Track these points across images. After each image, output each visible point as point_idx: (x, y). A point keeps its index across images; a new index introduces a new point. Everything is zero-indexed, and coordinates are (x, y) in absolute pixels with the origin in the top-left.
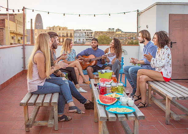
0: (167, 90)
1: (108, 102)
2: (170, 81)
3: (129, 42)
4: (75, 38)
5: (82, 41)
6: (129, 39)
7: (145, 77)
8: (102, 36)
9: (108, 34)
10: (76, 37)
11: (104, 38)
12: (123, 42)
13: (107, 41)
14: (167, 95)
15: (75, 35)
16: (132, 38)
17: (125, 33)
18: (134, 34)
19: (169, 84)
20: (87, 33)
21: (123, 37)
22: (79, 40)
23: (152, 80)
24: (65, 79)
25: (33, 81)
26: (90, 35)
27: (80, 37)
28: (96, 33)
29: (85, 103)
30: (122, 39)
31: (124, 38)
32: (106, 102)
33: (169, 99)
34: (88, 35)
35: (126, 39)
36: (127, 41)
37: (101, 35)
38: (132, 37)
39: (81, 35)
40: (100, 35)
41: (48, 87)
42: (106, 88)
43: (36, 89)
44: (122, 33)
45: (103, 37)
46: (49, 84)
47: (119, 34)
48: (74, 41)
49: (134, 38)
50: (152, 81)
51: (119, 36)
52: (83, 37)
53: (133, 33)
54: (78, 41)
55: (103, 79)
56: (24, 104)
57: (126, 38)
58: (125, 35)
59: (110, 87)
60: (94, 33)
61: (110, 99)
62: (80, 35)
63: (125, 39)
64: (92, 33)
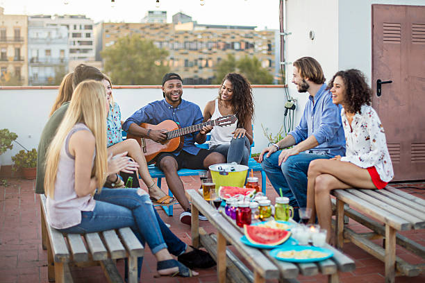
0: (385, 208)
1: (269, 240)
2: (388, 187)
3: (219, 59)
4: (32, 46)
5: (56, 55)
6: (218, 47)
7: (328, 179)
8: (129, 41)
9: (147, 30)
10: (35, 41)
11: (136, 46)
12: (201, 59)
13: (146, 55)
14: (387, 220)
15: (33, 34)
16: (232, 46)
17: (208, 27)
18: (237, 31)
19: (386, 196)
20: (72, 27)
21: (201, 42)
22: (48, 51)
23: (345, 186)
24: (143, 192)
25: (69, 201)
26: (84, 35)
27: (48, 44)
28: (108, 28)
29: (183, 252)
30: (196, 50)
31: (204, 46)
32: (264, 242)
33: (393, 230)
34: (75, 35)
35: (210, 50)
36: (215, 57)
37: (125, 34)
38: (229, 41)
39: (54, 35)
40: (121, 37)
41: (107, 213)
42: (250, 211)
43: (77, 220)
44: (197, 29)
45: (132, 44)
46: (106, 206)
47: (186, 32)
48: (30, 57)
49: (237, 46)
50: (345, 190)
51: (186, 37)
52: (61, 41)
53: (232, 27)
54: (42, 55)
55: (229, 188)
56: (65, 257)
57: (210, 45)
58: (205, 36)
59: (255, 208)
60: (99, 27)
61: (275, 233)
62: (50, 33)
63: (205, 50)
64: (90, 27)
